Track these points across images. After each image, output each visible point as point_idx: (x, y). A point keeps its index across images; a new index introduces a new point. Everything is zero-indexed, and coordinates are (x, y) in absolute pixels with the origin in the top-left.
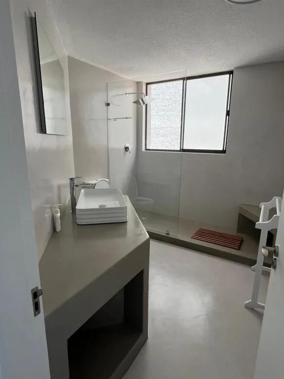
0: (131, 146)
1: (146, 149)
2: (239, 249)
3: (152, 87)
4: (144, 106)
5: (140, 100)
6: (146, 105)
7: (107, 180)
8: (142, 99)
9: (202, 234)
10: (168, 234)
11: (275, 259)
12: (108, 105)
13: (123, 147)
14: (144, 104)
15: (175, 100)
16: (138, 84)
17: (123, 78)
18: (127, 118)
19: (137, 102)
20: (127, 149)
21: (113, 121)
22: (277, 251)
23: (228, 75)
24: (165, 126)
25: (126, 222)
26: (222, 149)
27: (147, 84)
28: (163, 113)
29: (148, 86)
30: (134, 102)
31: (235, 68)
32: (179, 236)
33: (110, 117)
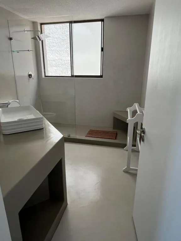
0: (33, 73)
1: (46, 76)
2: (116, 139)
3: (45, 27)
4: (40, 42)
5: (37, 37)
6: (42, 41)
7: (18, 101)
8: (38, 36)
9: (92, 133)
10: (69, 136)
11: (143, 136)
12: (11, 39)
13: (27, 75)
14: (40, 40)
15: (63, 38)
16: (34, 23)
17: (22, 17)
18: (28, 50)
19: (34, 38)
20: (30, 76)
21: (17, 53)
22: (144, 131)
23: (101, 22)
24: (56, 58)
25: (43, 128)
26: (100, 75)
27: (41, 24)
28: (54, 48)
29: (42, 25)
30: (32, 38)
31: (105, 17)
32: (77, 136)
33: (13, 50)
